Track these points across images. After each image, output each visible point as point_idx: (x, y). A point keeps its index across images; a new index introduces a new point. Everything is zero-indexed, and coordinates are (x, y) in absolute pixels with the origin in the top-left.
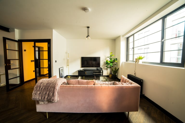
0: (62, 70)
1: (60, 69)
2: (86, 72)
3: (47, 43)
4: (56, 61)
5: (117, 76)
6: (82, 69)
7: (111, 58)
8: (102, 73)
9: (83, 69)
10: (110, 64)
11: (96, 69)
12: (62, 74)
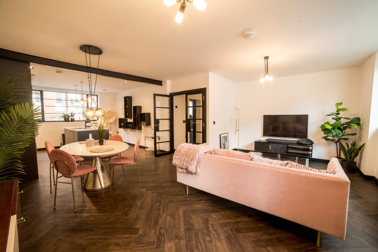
0: (226, 138)
1: (222, 136)
2: (270, 146)
3: (201, 94)
4: (214, 123)
5: (360, 165)
6: (264, 139)
7: (339, 116)
8: (311, 153)
9: (267, 140)
10: (333, 131)
11: (296, 142)
12: (224, 144)
